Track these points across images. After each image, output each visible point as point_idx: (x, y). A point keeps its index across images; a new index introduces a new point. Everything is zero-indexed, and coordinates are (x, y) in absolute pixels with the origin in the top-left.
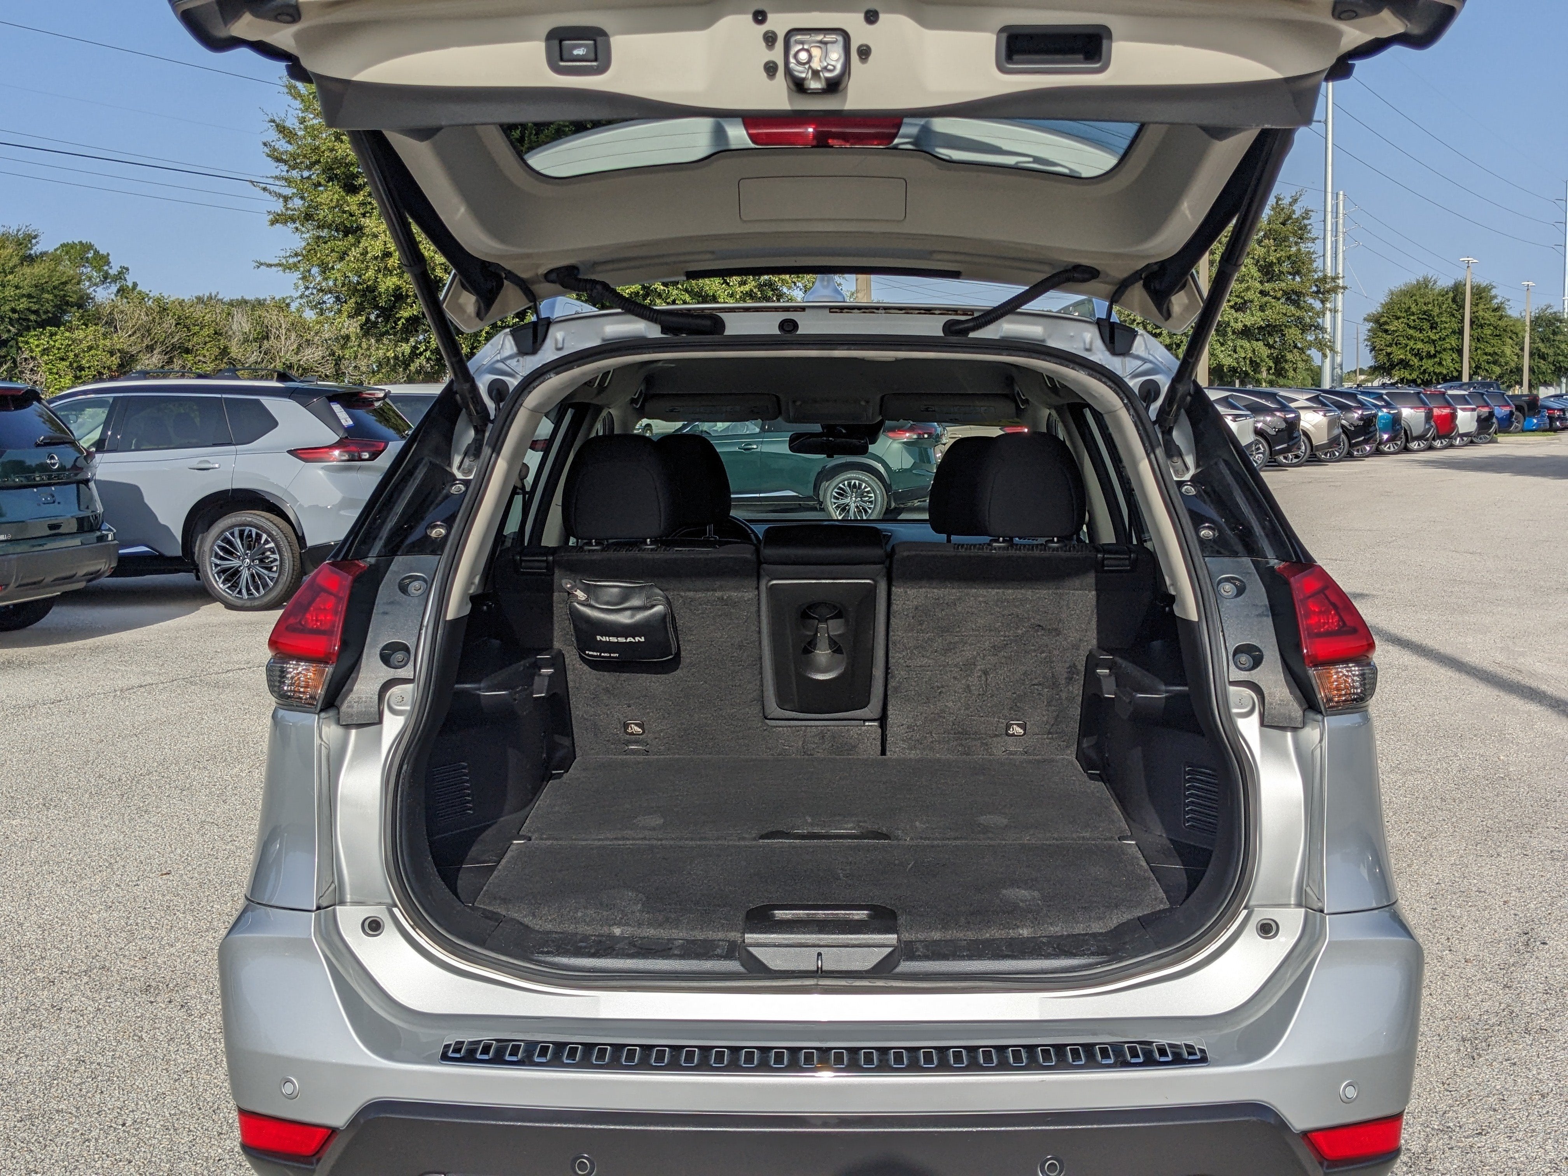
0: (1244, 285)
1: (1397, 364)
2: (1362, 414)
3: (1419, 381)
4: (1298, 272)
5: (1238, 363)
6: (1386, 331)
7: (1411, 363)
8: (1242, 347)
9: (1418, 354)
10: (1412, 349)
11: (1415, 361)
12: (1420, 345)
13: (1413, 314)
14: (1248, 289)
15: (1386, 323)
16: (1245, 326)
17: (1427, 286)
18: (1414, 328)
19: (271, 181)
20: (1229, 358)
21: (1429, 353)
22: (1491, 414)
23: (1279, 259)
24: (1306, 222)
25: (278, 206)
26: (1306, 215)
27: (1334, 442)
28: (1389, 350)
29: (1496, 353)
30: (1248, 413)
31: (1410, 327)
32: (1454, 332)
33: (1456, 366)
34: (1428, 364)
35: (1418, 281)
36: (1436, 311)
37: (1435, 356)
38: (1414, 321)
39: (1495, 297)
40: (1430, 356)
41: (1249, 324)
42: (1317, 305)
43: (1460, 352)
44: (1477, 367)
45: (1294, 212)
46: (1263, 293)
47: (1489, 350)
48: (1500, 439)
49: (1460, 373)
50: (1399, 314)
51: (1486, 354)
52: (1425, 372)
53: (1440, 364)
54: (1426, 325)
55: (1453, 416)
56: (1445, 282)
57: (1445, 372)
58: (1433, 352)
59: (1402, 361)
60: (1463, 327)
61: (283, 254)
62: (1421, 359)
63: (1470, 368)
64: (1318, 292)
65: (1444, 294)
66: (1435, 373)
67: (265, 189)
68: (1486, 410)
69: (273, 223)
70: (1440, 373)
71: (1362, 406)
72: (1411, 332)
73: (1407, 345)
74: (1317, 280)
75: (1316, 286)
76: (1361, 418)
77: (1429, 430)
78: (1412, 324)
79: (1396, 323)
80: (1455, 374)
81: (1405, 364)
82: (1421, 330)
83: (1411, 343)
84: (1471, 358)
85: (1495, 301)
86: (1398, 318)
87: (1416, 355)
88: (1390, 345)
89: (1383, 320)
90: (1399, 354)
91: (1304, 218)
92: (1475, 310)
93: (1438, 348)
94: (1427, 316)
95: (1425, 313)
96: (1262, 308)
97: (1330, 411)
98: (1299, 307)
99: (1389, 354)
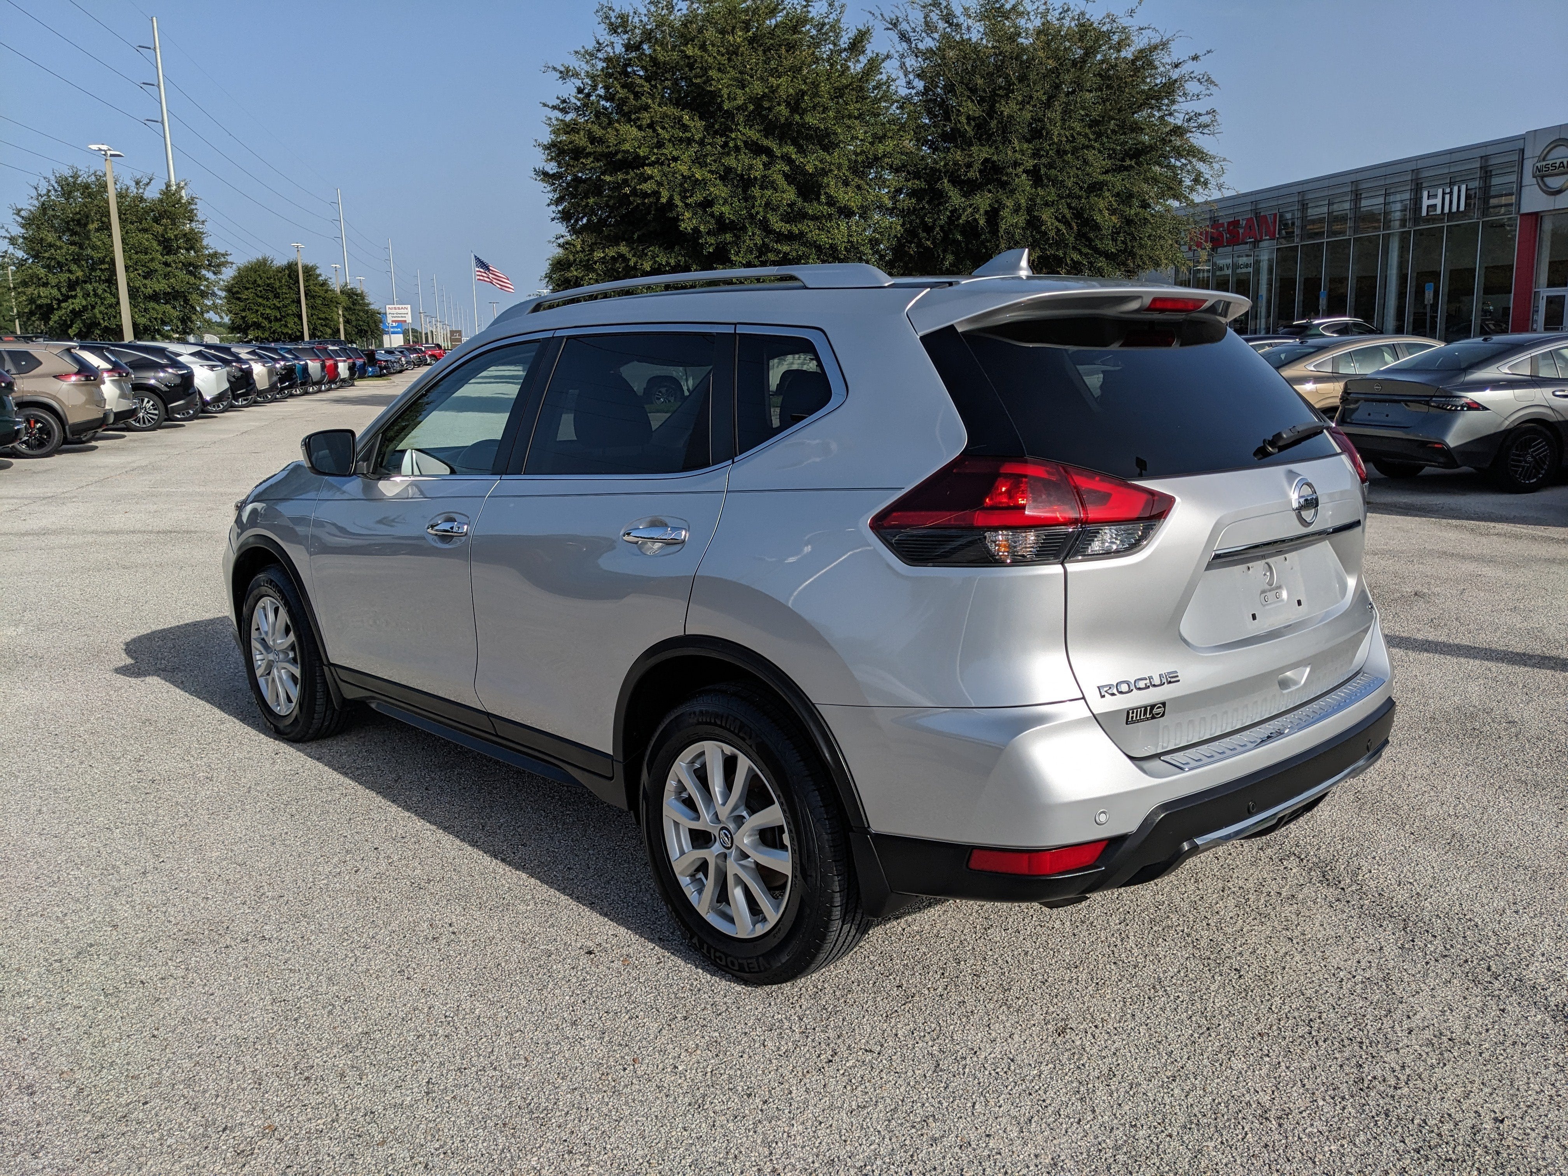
0: (148, 257)
1: (252, 326)
2: (285, 365)
3: (271, 339)
4: (192, 248)
5: (151, 322)
6: (239, 299)
7: (263, 325)
8: (153, 309)
9: (267, 318)
10: (262, 314)
11: (265, 323)
12: (268, 311)
13: (259, 286)
14: (152, 260)
15: (237, 292)
16: (154, 291)
17: (266, 264)
18: (261, 297)
20: (143, 318)
21: (276, 317)
23: (176, 236)
24: (193, 207)
26: (192, 200)
27: (272, 387)
28: (244, 314)
29: (327, 319)
30: (220, 364)
31: (258, 296)
32: (293, 302)
33: (298, 327)
34: (276, 326)
35: (258, 260)
36: (278, 284)
37: (280, 320)
38: (261, 291)
39: (320, 275)
40: (277, 320)
41: (157, 290)
42: (210, 275)
43: (300, 317)
44: (314, 329)
45: (181, 197)
46: (166, 264)
47: (322, 316)
48: (356, 383)
49: (302, 333)
50: (248, 285)
51: (320, 319)
52: (274, 332)
53: (286, 326)
54: (271, 295)
55: (336, 367)
56: (280, 261)
57: (290, 332)
58: (279, 317)
59: (254, 322)
60: (300, 297)
62: (270, 322)
63: (309, 329)
64: (210, 265)
65: (280, 270)
66: (282, 333)
68: (351, 361)
70: (287, 333)
71: (284, 358)
72: (260, 300)
73: (257, 311)
74: (209, 255)
75: (208, 260)
76: (285, 368)
77: (325, 376)
78: (259, 293)
79: (246, 292)
80: (298, 334)
81: (257, 326)
82: (268, 299)
83: (261, 309)
84: (309, 322)
85: (320, 278)
86: (247, 289)
87: (265, 318)
88: (244, 310)
89: (235, 290)
90: (252, 318)
91: (189, 203)
92: (307, 284)
93: (283, 314)
94: (270, 288)
95: (268, 285)
96: (166, 276)
97: (268, 362)
98: (195, 277)
99: (243, 318)
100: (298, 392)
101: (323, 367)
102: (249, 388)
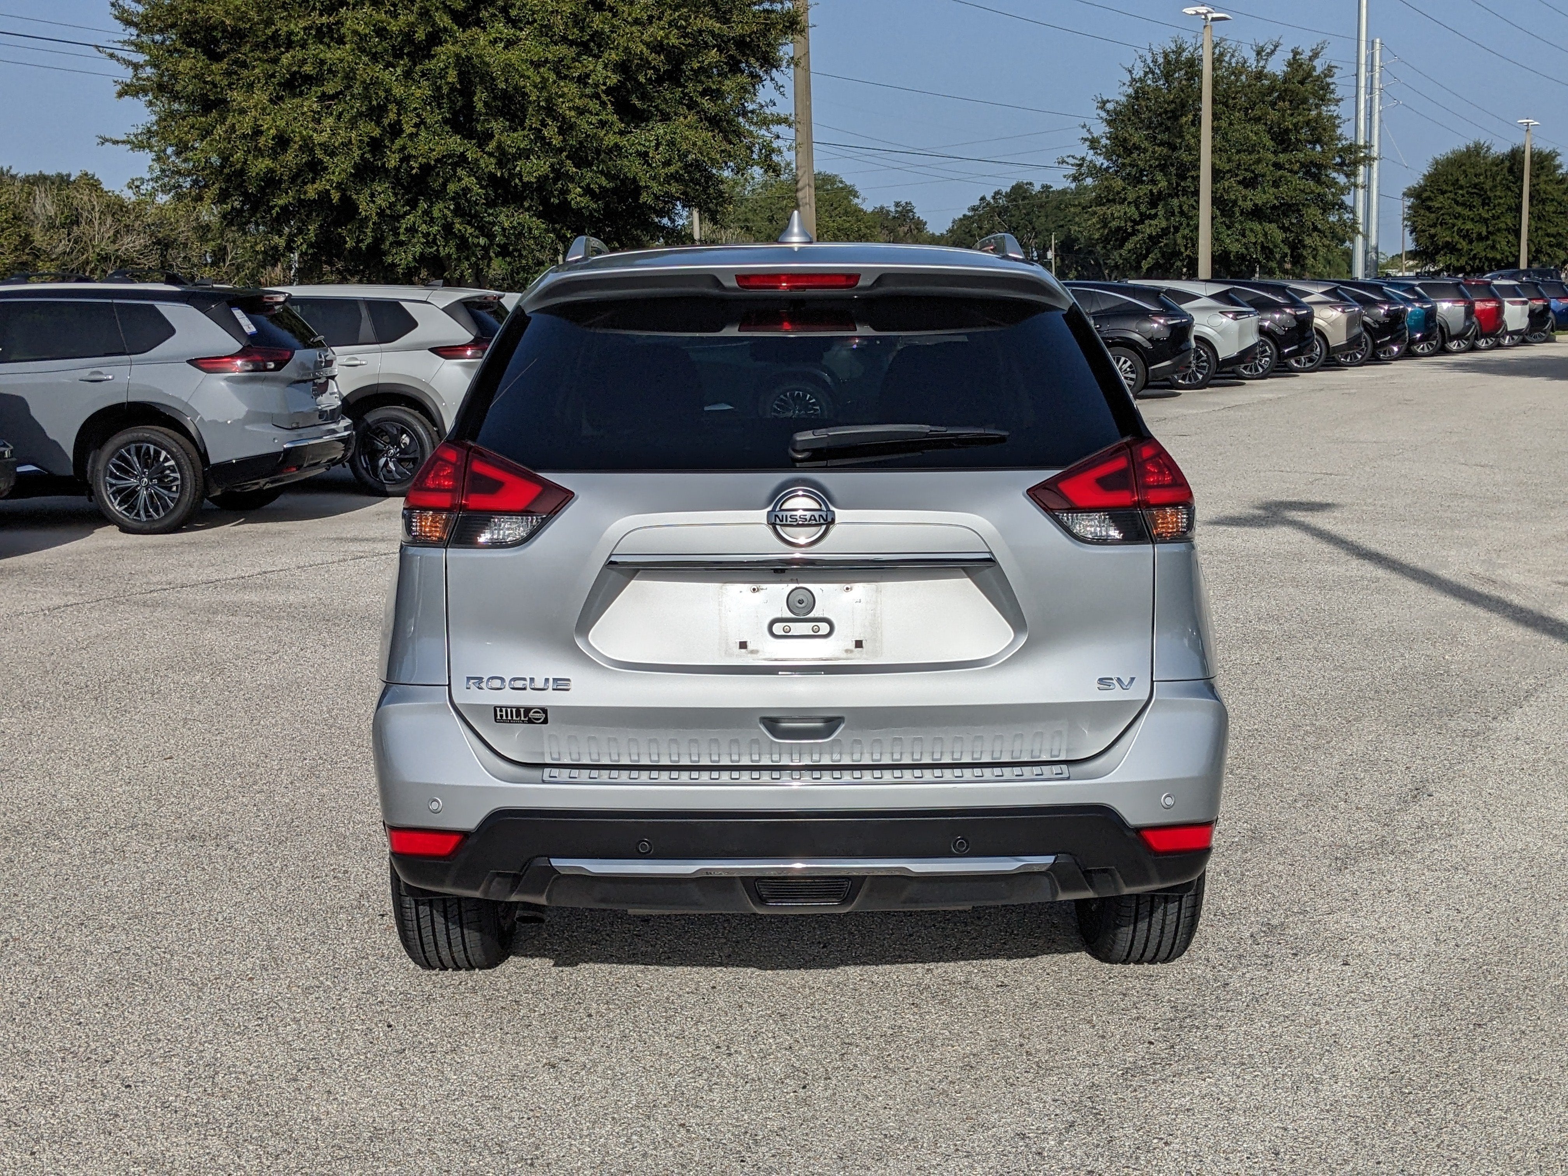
0: (1255, 157)
1: (1442, 249)
2: (1388, 310)
3: (1468, 268)
4: (1318, 141)
5: (1247, 249)
6: (1429, 209)
7: (1459, 246)
8: (1252, 230)
9: (1466, 236)
10: (1460, 230)
11: (1463, 245)
12: (1469, 225)
13: (1461, 188)
14: (1259, 161)
15: (1429, 198)
16: (1256, 205)
17: (1478, 154)
18: (1463, 204)
19: (119, 46)
20: (1236, 244)
21: (1479, 234)
22: (1547, 308)
23: (1295, 125)
24: (1329, 80)
25: (127, 75)
26: (1329, 71)
27: (1353, 342)
28: (1433, 231)
29: (1560, 234)
30: (1252, 309)
31: (1457, 203)
32: (1510, 209)
33: (1513, 249)
34: (1479, 248)
35: (1468, 148)
36: (1489, 184)
37: (1487, 238)
38: (1463, 196)
39: (1560, 166)
40: (1480, 238)
41: (1260, 203)
42: (1342, 179)
43: (1517, 233)
44: (1538, 251)
45: (1314, 68)
46: (1278, 166)
47: (1552, 230)
48: (1558, 338)
49: (1517, 258)
50: (1445, 187)
51: (1548, 235)
52: (1474, 257)
53: (1493, 247)
54: (1477, 201)
55: (1499, 310)
56: (1500, 148)
57: (1499, 257)
58: (1484, 233)
59: (1447, 242)
60: (1521, 203)
61: (134, 130)
62: (1471, 242)
63: (1529, 252)
64: (1342, 164)
65: (1498, 162)
66: (1487, 258)
67: (112, 56)
68: (1540, 303)
69: (120, 95)
70: (1494, 259)
71: (1389, 300)
72: (1459, 209)
73: (1454, 225)
74: (1342, 149)
75: (1340, 156)
76: (1388, 314)
77: (1469, 327)
78: (1460, 199)
79: (1441, 198)
80: (1511, 259)
81: (1451, 248)
82: (1471, 207)
83: (1459, 223)
84: (1530, 240)
85: (1560, 171)
86: (1443, 193)
87: (1464, 237)
88: (1434, 225)
89: (1425, 195)
90: (1444, 236)
91: (1326, 76)
92: (1535, 182)
93: (1491, 229)
94: (1478, 190)
95: (1475, 186)
96: (1276, 184)
97: (1349, 306)
98: (1319, 181)
99: (1432, 236)
100: (1426, 350)
101: (1470, 311)
102: (1302, 345)
